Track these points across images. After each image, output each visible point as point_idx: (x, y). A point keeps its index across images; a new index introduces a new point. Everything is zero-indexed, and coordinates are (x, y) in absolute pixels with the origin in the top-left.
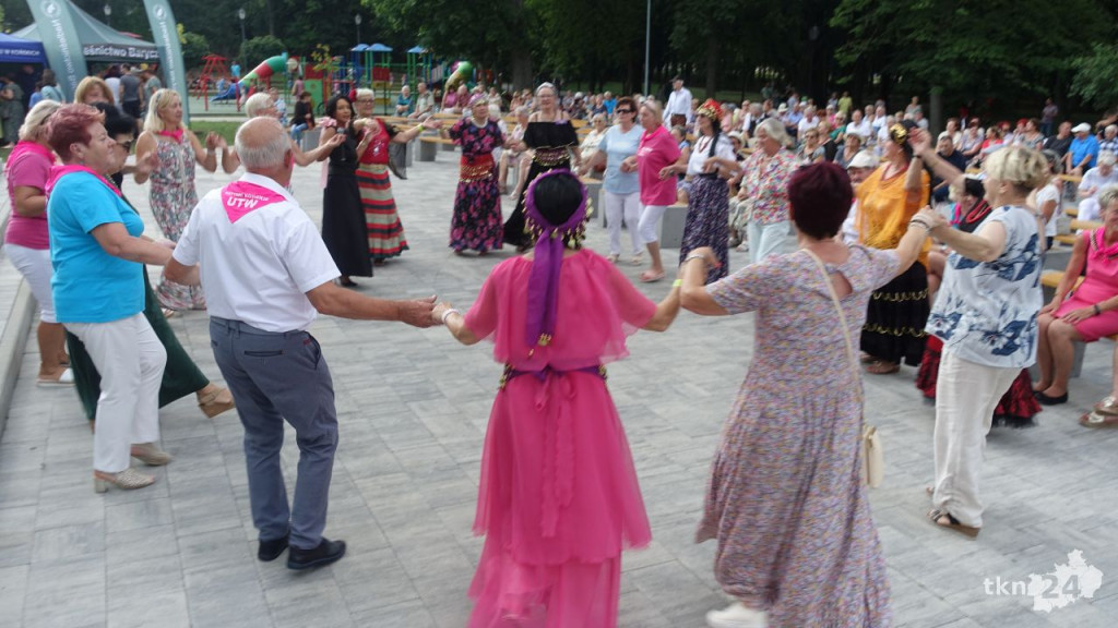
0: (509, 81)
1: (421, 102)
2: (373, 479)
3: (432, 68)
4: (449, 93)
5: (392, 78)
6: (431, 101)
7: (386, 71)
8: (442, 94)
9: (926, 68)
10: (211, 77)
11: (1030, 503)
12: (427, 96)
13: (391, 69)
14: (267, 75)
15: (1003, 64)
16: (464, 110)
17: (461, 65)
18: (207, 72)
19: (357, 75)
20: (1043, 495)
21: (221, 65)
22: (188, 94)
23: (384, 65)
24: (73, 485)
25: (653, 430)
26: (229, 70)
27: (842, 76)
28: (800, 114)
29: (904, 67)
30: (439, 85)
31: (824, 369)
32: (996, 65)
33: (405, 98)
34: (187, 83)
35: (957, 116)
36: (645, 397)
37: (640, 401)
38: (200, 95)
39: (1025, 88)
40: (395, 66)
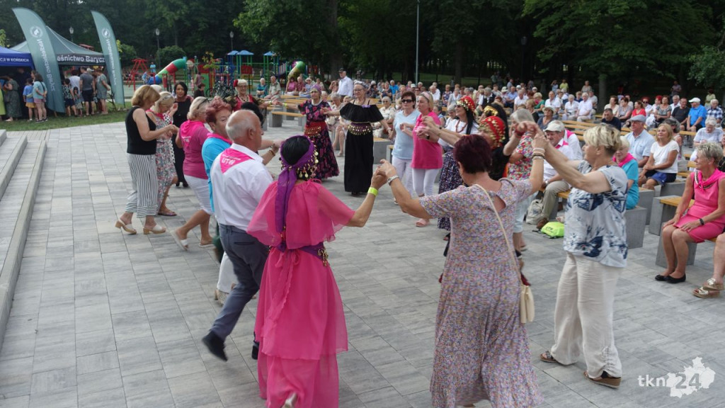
0: (328, 73)
1: (272, 89)
2: (245, 337)
3: (279, 65)
4: (291, 82)
5: (253, 72)
6: (279, 87)
7: (250, 68)
8: (286, 82)
9: (596, 62)
10: (137, 73)
11: (661, 348)
12: (276, 85)
13: (253, 66)
14: (173, 71)
15: (645, 59)
16: (300, 93)
17: (298, 64)
18: (135, 69)
19: (231, 71)
20: (670, 342)
21: (144, 64)
22: (123, 84)
23: (248, 64)
24: (56, 343)
25: (421, 303)
26: (149, 67)
27: (543, 68)
28: (516, 93)
29: (582, 62)
30: (284, 76)
31: (492, 252)
32: (641, 60)
33: (262, 86)
34: (122, 76)
35: (616, 94)
36: (416, 282)
37: (413, 284)
38: (131, 84)
39: (659, 74)
40: (255, 65)
